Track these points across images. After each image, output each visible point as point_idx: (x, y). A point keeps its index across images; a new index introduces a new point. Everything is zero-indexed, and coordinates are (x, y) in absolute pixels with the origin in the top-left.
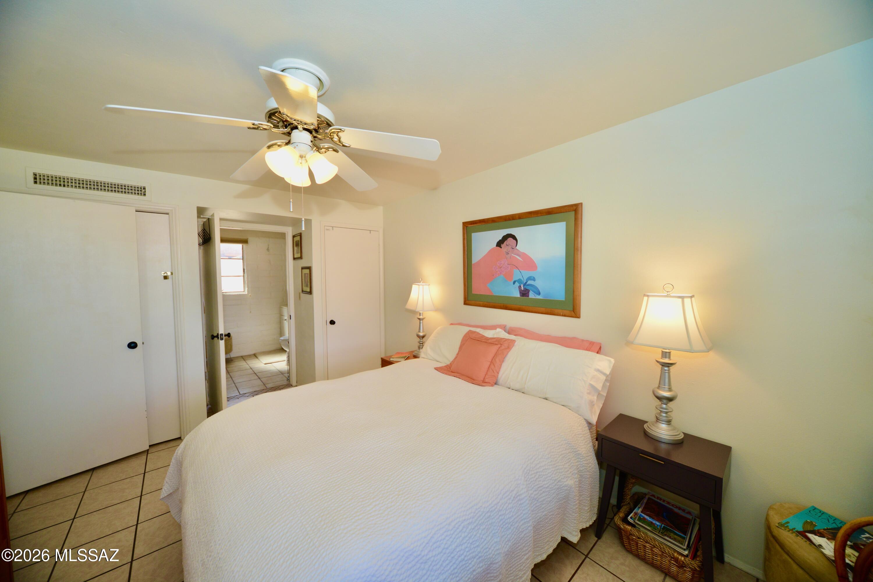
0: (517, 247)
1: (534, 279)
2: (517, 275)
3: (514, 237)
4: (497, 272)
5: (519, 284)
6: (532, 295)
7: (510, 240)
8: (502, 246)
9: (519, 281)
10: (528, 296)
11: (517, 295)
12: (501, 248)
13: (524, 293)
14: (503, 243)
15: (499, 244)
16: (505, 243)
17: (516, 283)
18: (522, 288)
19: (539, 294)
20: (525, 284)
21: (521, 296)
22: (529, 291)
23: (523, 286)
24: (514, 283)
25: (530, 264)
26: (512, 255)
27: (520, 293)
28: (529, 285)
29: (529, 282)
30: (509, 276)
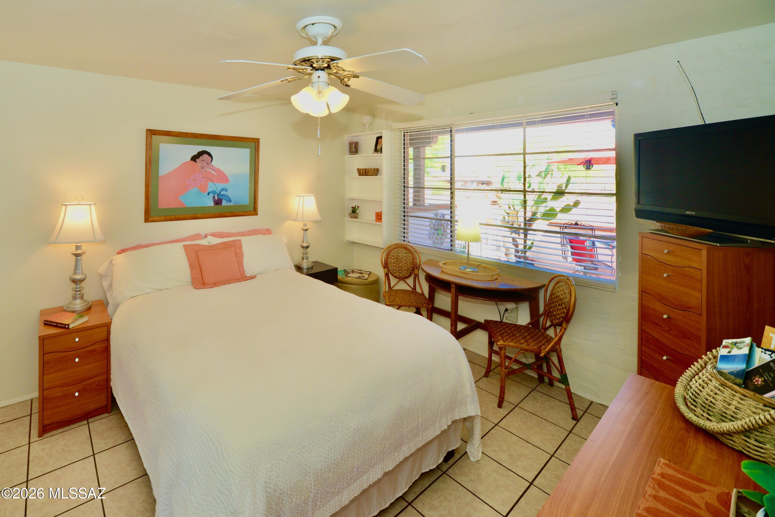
0: (212, 163)
1: (226, 190)
2: (211, 187)
3: (209, 154)
4: (191, 184)
5: (213, 194)
6: (224, 203)
7: (205, 156)
8: (197, 160)
9: (214, 192)
10: (221, 204)
11: (212, 204)
12: (196, 162)
13: (218, 202)
14: (198, 158)
15: (194, 158)
16: (201, 158)
17: (211, 194)
18: (216, 198)
19: (230, 201)
20: (218, 195)
21: (215, 205)
22: (222, 200)
23: (217, 196)
24: (209, 194)
25: (223, 177)
26: (207, 169)
27: (214, 202)
28: (222, 195)
29: (222, 193)
30: (203, 189)
